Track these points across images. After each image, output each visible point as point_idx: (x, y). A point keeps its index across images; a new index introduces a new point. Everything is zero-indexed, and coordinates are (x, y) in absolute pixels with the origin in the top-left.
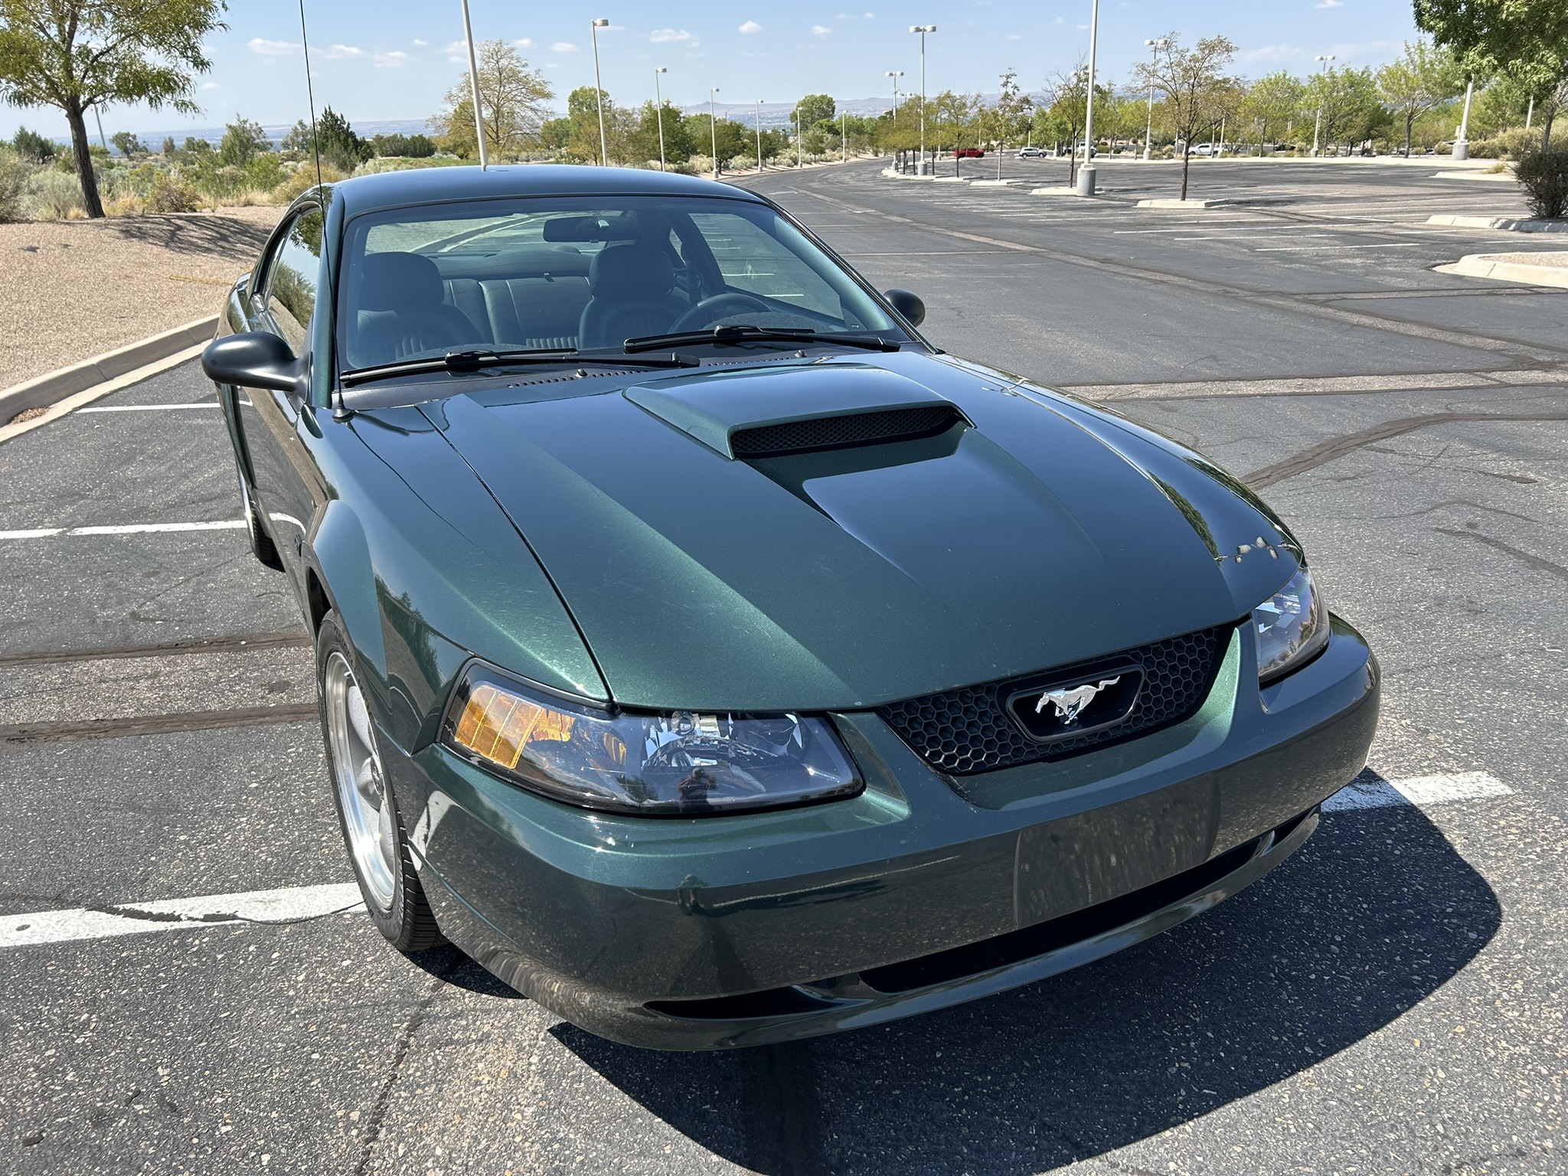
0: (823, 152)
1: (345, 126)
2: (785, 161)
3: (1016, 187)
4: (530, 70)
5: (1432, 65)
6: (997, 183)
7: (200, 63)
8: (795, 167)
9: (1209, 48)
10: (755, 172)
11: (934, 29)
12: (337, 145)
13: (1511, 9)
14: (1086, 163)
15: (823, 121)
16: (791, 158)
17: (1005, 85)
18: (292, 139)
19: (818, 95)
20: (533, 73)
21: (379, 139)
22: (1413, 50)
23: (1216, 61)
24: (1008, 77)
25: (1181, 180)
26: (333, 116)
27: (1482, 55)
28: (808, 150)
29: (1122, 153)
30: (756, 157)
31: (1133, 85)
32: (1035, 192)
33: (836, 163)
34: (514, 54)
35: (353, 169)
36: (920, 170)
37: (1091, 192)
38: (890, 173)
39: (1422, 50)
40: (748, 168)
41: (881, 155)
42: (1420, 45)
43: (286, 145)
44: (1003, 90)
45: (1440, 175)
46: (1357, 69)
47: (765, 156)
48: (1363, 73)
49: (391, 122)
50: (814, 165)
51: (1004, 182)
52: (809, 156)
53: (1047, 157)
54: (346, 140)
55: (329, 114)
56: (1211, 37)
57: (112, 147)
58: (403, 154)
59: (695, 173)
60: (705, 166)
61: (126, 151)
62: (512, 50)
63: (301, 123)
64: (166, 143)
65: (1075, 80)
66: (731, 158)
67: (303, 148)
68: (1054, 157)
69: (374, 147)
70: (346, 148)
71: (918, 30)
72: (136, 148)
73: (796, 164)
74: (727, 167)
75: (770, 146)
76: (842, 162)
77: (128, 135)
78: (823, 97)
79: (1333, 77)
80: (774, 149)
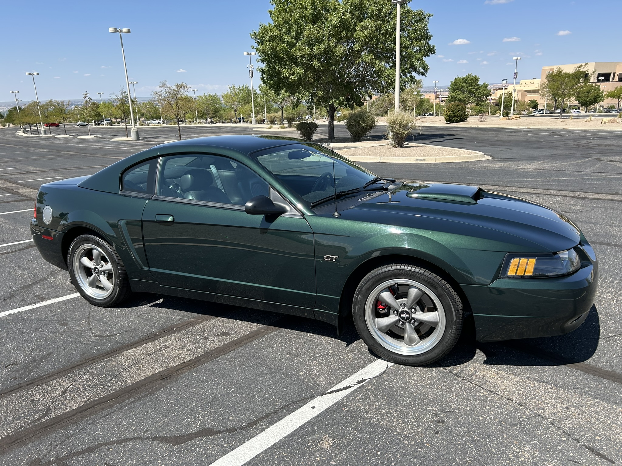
3: (99, 138)
5: (239, 93)
6: (89, 137)
9: (179, 87)
11: (38, 74)
13: (293, 78)
14: (134, 128)
17: (85, 98)
22: (231, 88)
23: (183, 91)
24: (86, 94)
25: (178, 134)
27: (286, 92)
29: (121, 124)
31: (154, 99)
32: (113, 140)
36: (42, 132)
37: (138, 139)
38: (20, 133)
39: (234, 88)
41: (7, 126)
42: (233, 87)
44: (85, 100)
45: (254, 129)
46: (213, 94)
48: (215, 96)
51: (93, 136)
53: (90, 126)
56: (180, 83)
65: (121, 97)
68: (94, 126)
71: (30, 74)
79: (206, 97)
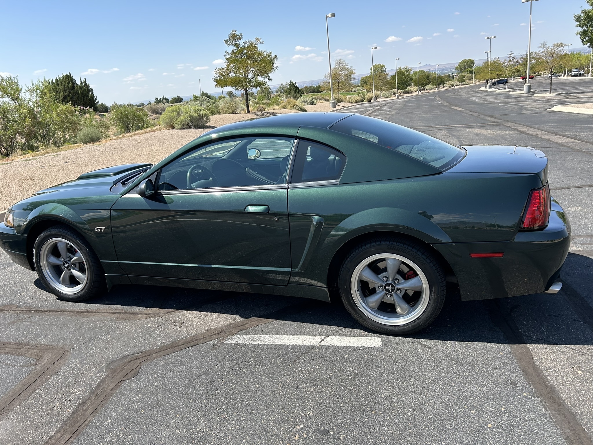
0: (464, 81)
1: (296, 86)
2: (448, 86)
4: (349, 67)
6: (506, 90)
7: (270, 79)
8: (453, 88)
10: (435, 90)
12: (293, 92)
14: (527, 83)
15: (469, 69)
16: (451, 85)
18: (279, 90)
19: (467, 59)
20: (350, 67)
21: (306, 87)
26: (292, 83)
28: (458, 81)
30: (436, 85)
33: (470, 85)
34: (345, 62)
35: (298, 99)
37: (529, 92)
40: (432, 89)
43: (277, 92)
47: (440, 84)
49: (311, 81)
50: (461, 86)
51: (508, 90)
52: (458, 83)
54: (296, 90)
55: (292, 82)
57: (226, 96)
58: (313, 92)
59: (411, 92)
60: (415, 90)
61: (230, 97)
62: (344, 61)
63: (282, 84)
64: (242, 94)
66: (425, 86)
67: (282, 92)
69: (304, 90)
70: (296, 93)
72: (233, 96)
73: (453, 86)
74: (424, 90)
75: (441, 81)
76: (473, 84)
77: (231, 92)
78: (469, 60)
80: (443, 82)
